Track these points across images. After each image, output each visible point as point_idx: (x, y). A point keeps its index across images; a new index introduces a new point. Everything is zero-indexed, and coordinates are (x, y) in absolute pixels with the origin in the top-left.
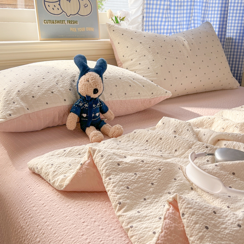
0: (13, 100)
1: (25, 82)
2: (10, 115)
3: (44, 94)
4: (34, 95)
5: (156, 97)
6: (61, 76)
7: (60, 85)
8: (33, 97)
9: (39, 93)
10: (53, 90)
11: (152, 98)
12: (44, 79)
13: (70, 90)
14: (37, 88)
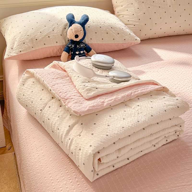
0: (24, 42)
1: (33, 29)
2: (21, 51)
3: (43, 38)
4: (37, 39)
5: (127, 42)
6: (57, 24)
7: (55, 31)
8: (36, 40)
9: (40, 37)
10: (50, 35)
11: (124, 43)
12: (45, 26)
13: (61, 35)
14: (39, 33)
